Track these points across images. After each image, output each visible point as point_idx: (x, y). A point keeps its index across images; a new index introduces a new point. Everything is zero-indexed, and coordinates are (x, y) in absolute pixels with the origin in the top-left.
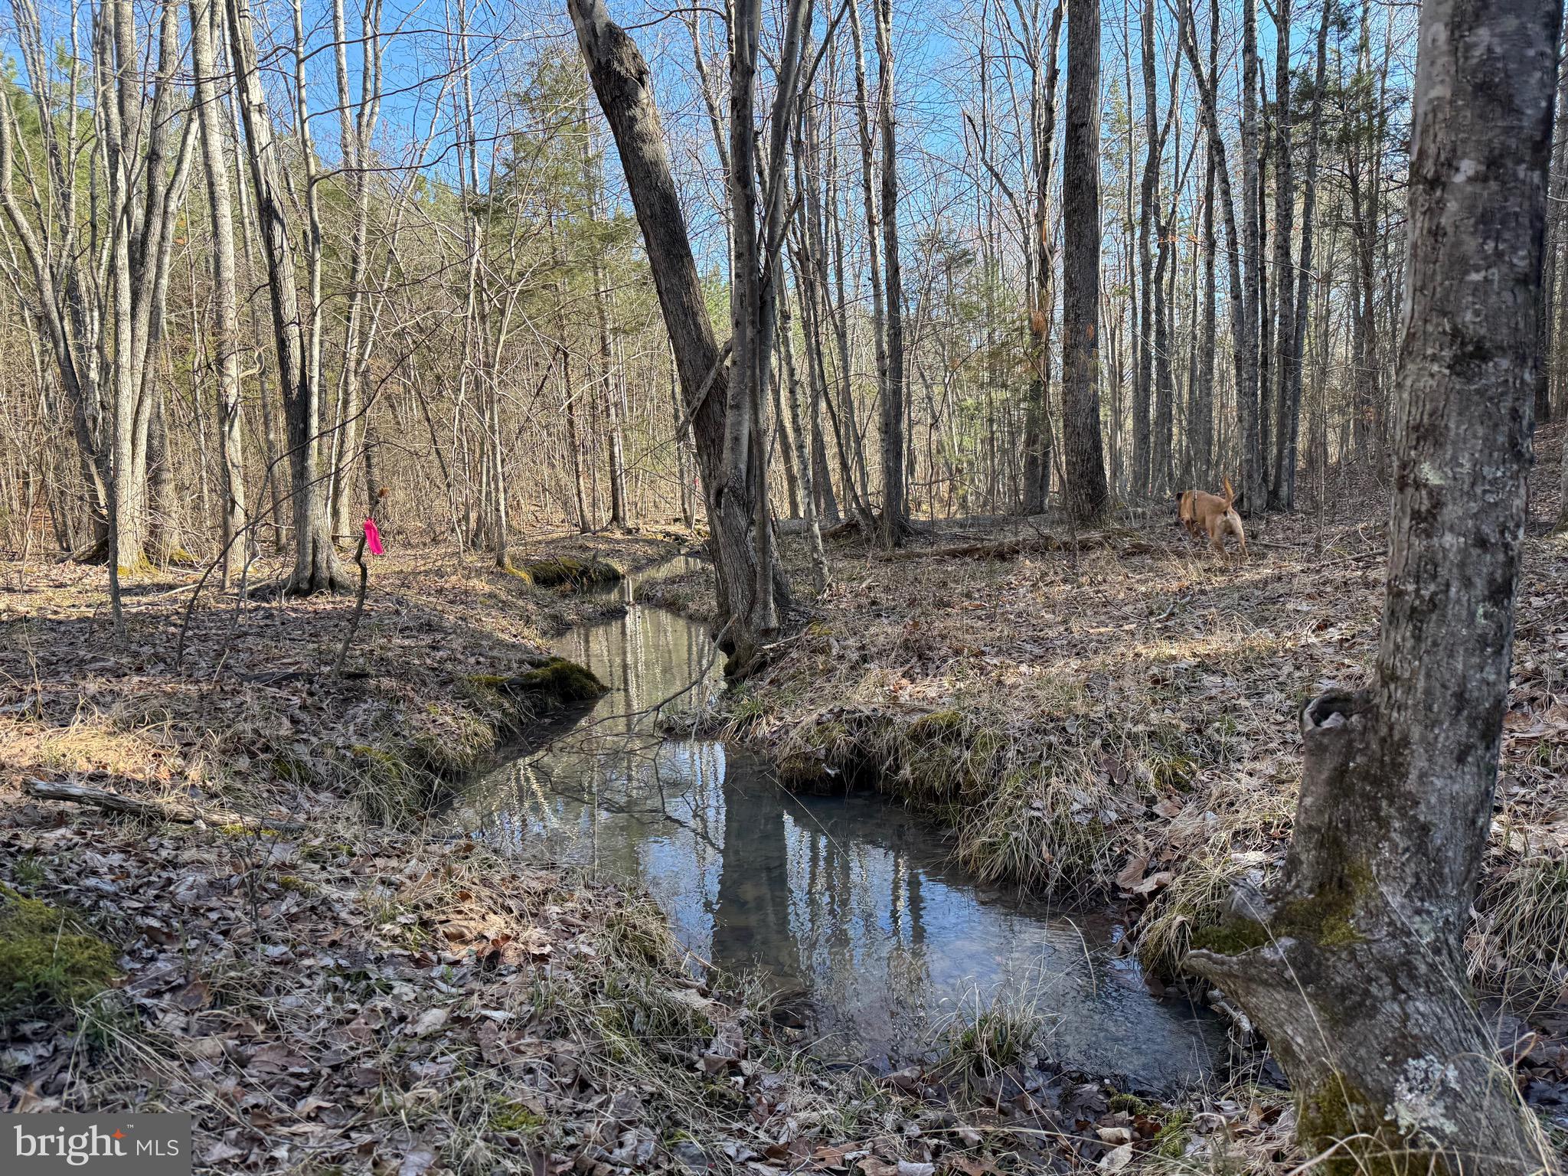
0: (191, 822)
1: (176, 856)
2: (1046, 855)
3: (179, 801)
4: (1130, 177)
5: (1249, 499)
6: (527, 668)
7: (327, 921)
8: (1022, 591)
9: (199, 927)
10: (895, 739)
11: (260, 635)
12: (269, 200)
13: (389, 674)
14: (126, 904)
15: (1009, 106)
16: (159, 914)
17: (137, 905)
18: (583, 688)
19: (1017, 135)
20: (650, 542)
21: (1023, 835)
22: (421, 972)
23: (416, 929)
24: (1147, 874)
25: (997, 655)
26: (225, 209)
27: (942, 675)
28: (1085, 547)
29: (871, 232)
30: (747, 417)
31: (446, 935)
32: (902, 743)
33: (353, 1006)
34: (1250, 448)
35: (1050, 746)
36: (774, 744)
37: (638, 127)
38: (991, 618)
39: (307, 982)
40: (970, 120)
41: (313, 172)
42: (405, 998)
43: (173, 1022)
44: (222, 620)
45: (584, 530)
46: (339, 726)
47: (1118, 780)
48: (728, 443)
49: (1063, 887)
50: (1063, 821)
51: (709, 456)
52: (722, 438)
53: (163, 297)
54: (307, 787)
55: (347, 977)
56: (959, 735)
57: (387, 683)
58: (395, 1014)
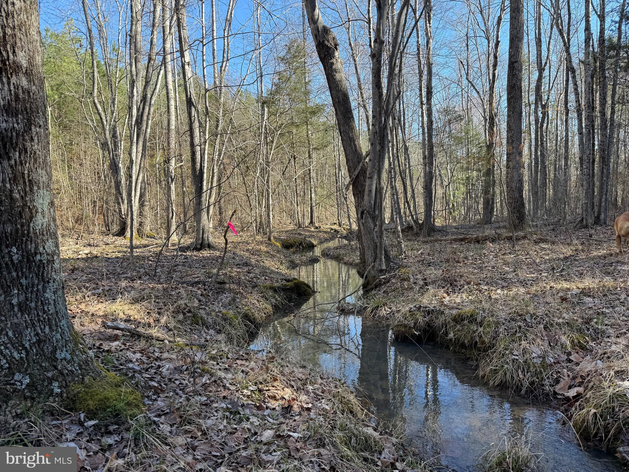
0: (163, 341)
1: (161, 356)
2: (521, 376)
3: (158, 331)
4: (529, 85)
5: (587, 220)
6: (284, 282)
7: (221, 387)
8: (491, 257)
9: (172, 387)
10: (445, 320)
11: (184, 266)
12: (191, 98)
13: (233, 283)
14: (144, 375)
15: (477, 56)
16: (156, 380)
17: (148, 376)
18: (306, 291)
19: (480, 68)
20: (326, 232)
21: (510, 366)
22: (260, 412)
23: (257, 392)
24: (570, 387)
25: (486, 285)
26: (172, 102)
27: (462, 292)
28: (518, 239)
29: (422, 108)
30: (375, 182)
31: (269, 396)
32: (449, 322)
33: (235, 426)
34: (587, 197)
35: (520, 327)
36: (388, 319)
37: (334, 67)
38: (481, 268)
39: (215, 414)
40: (461, 62)
41: (207, 87)
42: (255, 424)
43: (165, 428)
44: (168, 259)
45: (300, 226)
46: (216, 303)
47: (553, 343)
48: (366, 192)
49: (530, 391)
50: (529, 361)
51: (358, 198)
52: (364, 191)
53: (148, 136)
54: (204, 328)
55: (231, 413)
56: (476, 320)
57: (232, 286)
58: (253, 431)
